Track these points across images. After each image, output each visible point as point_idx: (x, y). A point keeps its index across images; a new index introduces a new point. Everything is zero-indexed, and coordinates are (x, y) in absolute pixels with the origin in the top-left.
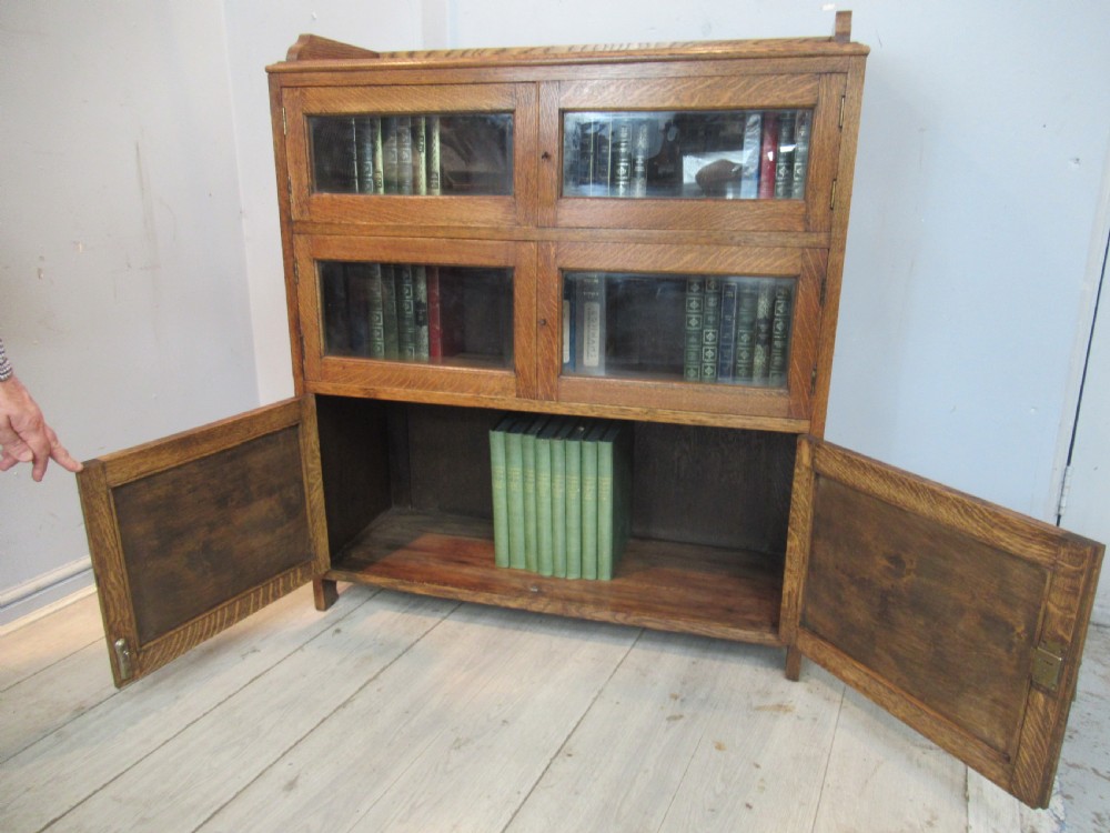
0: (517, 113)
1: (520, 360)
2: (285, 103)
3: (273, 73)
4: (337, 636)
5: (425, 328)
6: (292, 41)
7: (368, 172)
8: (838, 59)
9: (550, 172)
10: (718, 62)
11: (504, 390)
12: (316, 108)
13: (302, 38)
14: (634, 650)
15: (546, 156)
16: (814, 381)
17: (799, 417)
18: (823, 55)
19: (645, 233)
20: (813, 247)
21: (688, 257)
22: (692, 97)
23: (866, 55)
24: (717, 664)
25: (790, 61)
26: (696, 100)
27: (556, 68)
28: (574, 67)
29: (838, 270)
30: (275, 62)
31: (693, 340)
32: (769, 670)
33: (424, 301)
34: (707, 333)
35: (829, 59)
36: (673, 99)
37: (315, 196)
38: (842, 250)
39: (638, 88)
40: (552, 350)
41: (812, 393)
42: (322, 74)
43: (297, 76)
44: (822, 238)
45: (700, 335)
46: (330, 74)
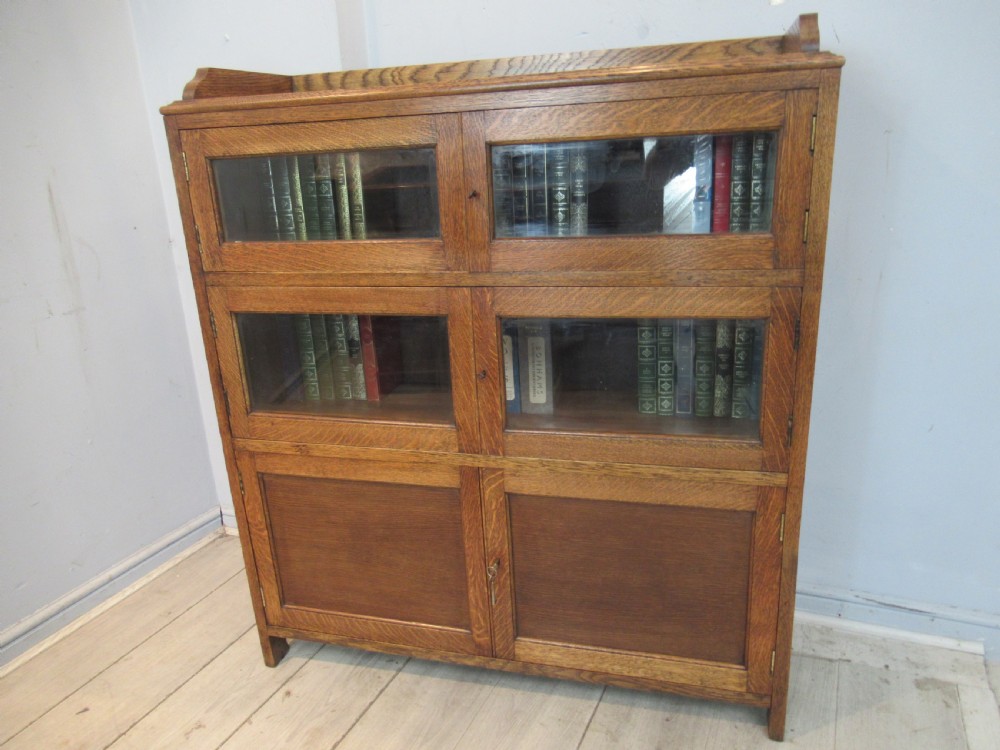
0: (439, 148)
1: (460, 415)
2: (184, 148)
3: (169, 115)
4: (287, 700)
5: (360, 366)
6: (189, 76)
7: (288, 207)
8: (807, 72)
9: (481, 212)
10: (664, 82)
11: (445, 445)
12: (218, 151)
13: (200, 72)
14: (602, 705)
15: (475, 195)
16: (790, 431)
17: (774, 470)
18: (789, 68)
19: (590, 275)
20: (783, 286)
21: (642, 299)
22: (637, 123)
23: (838, 66)
24: (693, 719)
25: (749, 77)
26: (642, 126)
27: (480, 96)
28: (500, 94)
29: (814, 309)
30: (171, 102)
31: (646, 371)
32: (750, 725)
33: (357, 339)
34: (662, 365)
35: (796, 73)
36: (614, 125)
37: (225, 246)
38: (818, 288)
39: (574, 115)
40: (495, 403)
41: (788, 444)
42: (221, 114)
43: (195, 116)
44: (794, 275)
45: (654, 368)
46: (230, 114)
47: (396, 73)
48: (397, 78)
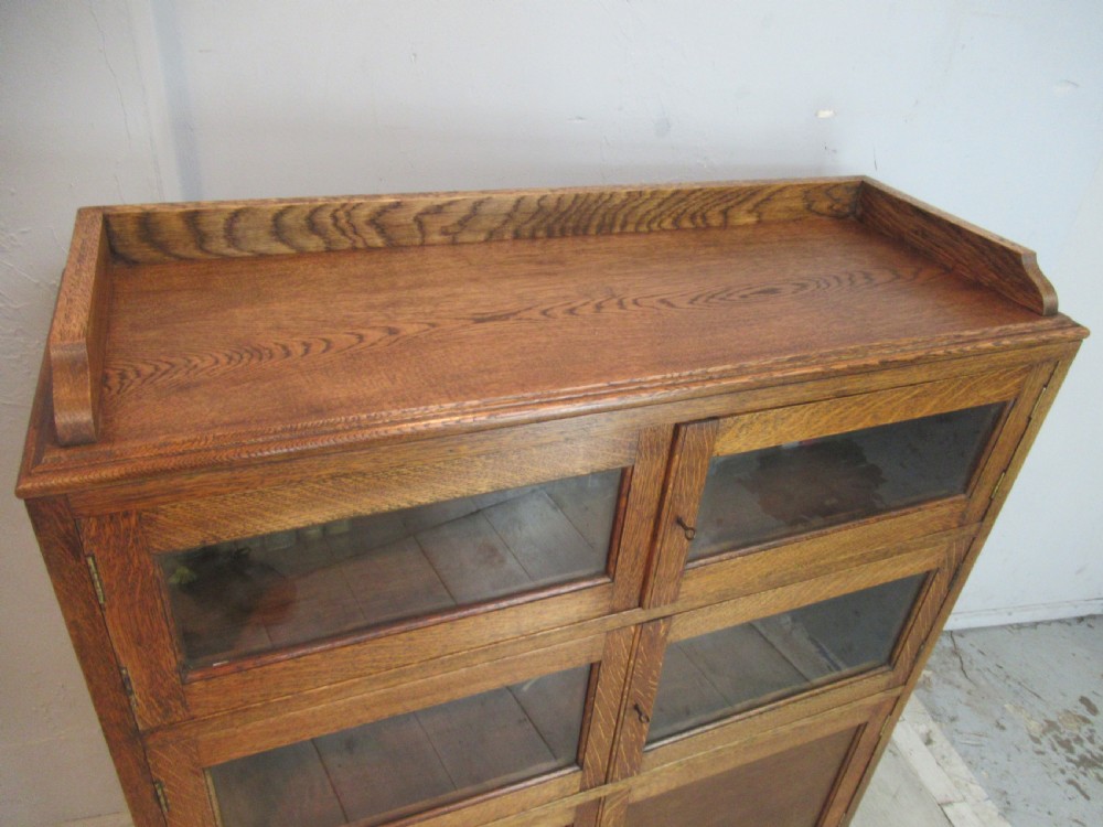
0: (636, 470)
1: (591, 754)
3: (42, 496)
8: (1056, 345)
11: (563, 792)
15: (678, 521)
16: (919, 653)
17: (895, 686)
23: (1081, 338)
37: (194, 682)
41: (913, 663)
44: (973, 529)
47: (341, 214)
48: (343, 222)
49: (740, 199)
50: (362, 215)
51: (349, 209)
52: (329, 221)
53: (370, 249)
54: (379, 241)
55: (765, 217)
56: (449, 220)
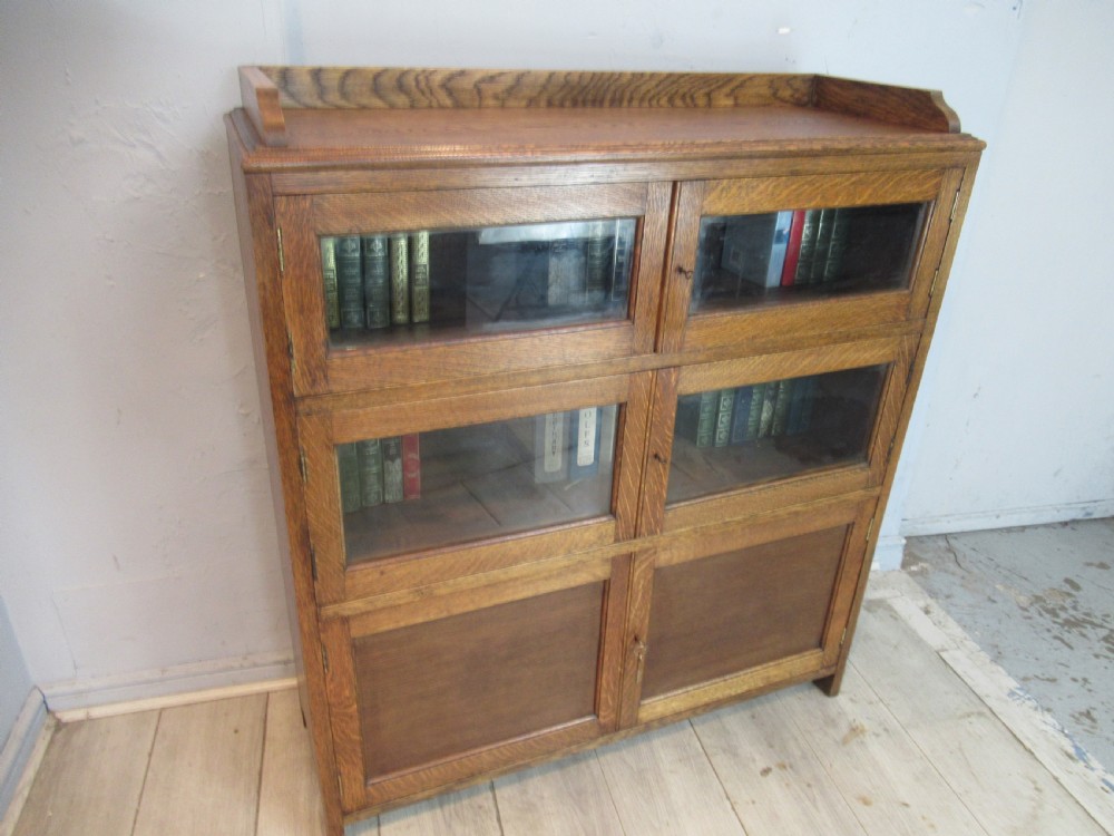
0: (646, 220)
1: (622, 505)
2: (279, 220)
3: (258, 173)
5: (397, 462)
8: (961, 154)
9: (684, 289)
12: (340, 227)
15: (680, 270)
16: (890, 451)
20: (909, 334)
23: (981, 150)
24: (768, 707)
29: (926, 350)
35: (955, 154)
37: (334, 357)
40: (661, 484)
41: (887, 462)
44: (919, 324)
47: (421, 78)
48: (423, 84)
49: (720, 83)
50: (437, 79)
51: (428, 74)
52: (414, 84)
53: (441, 107)
54: (448, 102)
55: (739, 101)
56: (499, 88)
